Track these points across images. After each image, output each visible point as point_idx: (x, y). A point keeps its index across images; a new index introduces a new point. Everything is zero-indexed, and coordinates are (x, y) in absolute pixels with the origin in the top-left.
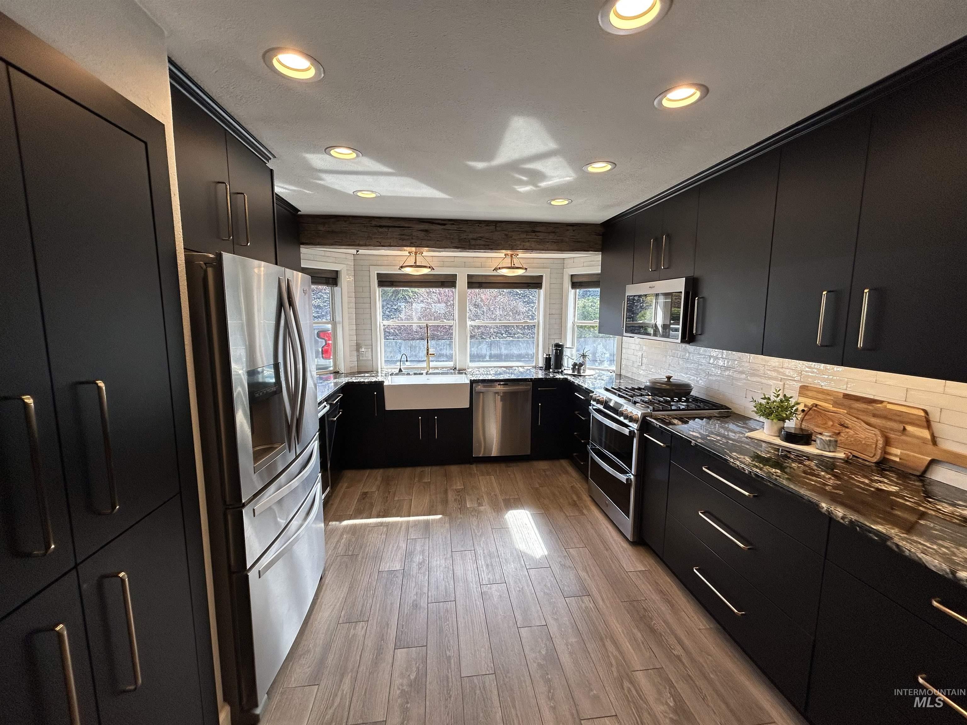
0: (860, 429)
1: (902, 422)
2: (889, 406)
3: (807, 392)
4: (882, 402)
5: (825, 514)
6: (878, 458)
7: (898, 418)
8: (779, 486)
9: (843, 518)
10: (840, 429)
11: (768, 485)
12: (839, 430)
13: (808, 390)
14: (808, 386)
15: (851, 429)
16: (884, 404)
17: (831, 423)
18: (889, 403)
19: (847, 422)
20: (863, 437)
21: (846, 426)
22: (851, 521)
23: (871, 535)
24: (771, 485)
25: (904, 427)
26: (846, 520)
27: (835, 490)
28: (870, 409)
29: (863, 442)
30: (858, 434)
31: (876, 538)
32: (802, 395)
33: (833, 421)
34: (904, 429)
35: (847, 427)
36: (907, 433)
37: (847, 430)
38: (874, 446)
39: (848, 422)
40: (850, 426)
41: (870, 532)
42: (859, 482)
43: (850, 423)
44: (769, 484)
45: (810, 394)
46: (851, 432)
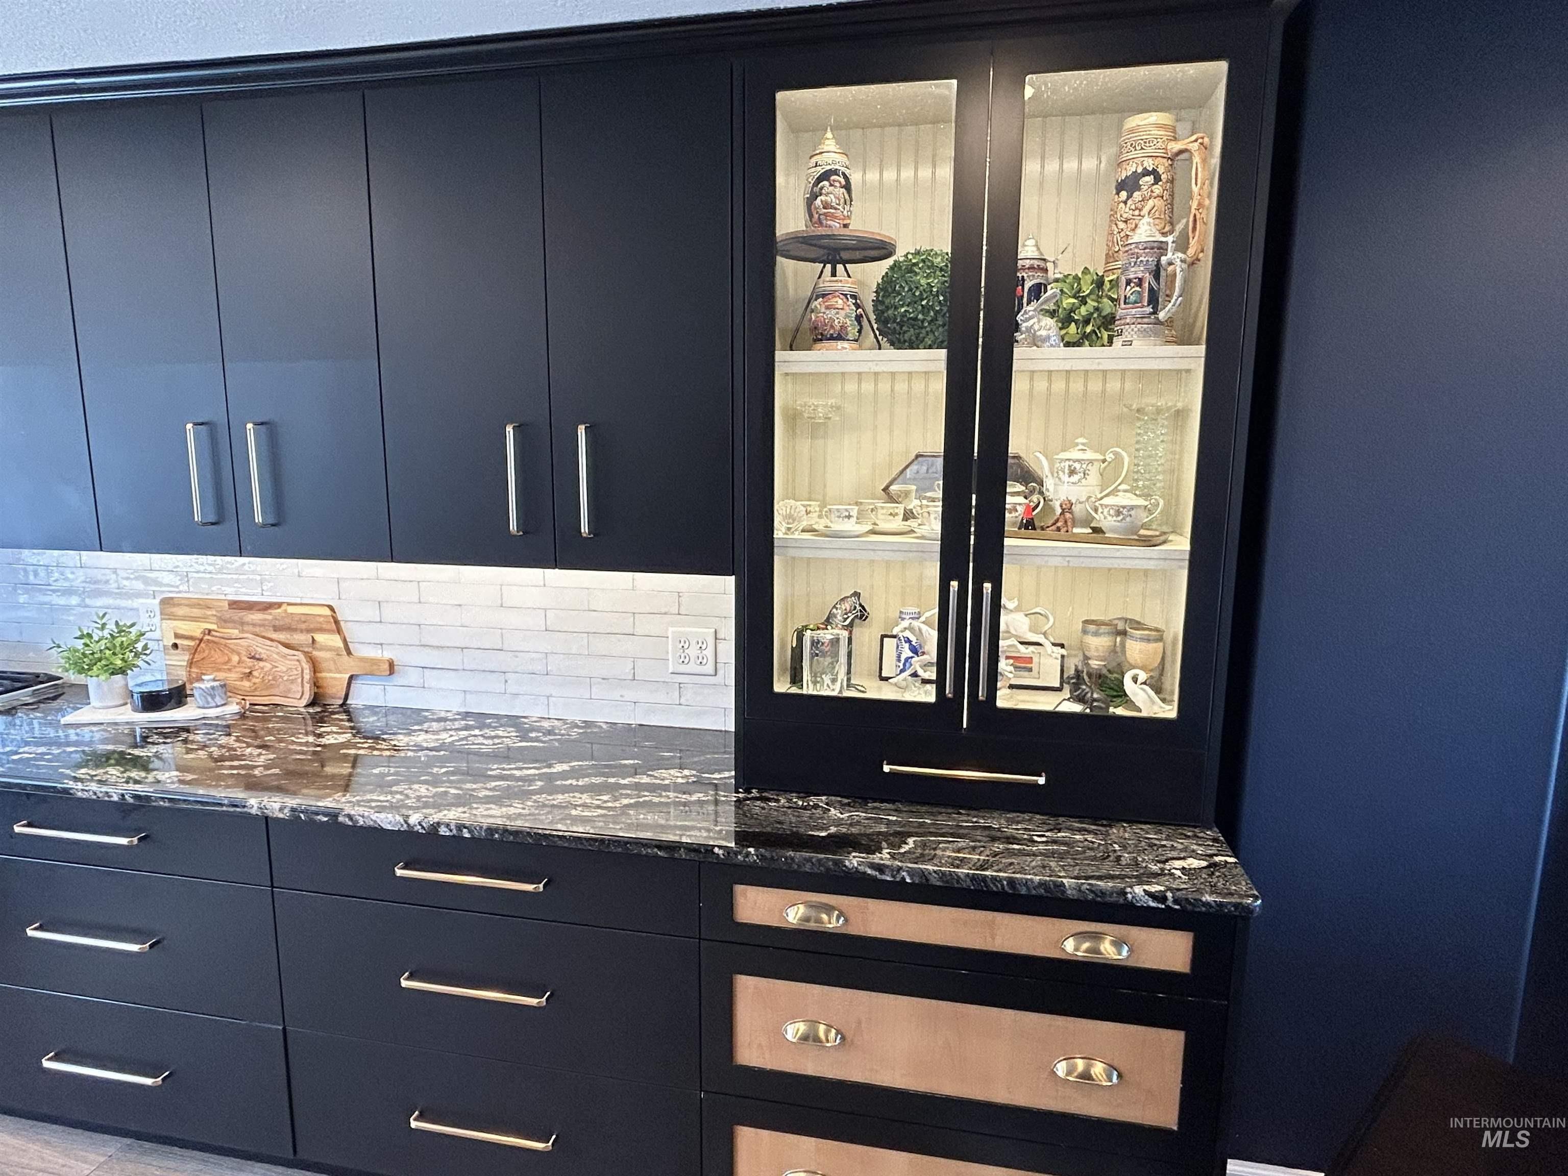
0: (278, 658)
1: (309, 631)
2: (291, 609)
3: (174, 610)
4: (279, 605)
5: (257, 815)
6: (307, 697)
7: (303, 626)
8: (179, 800)
9: (281, 810)
10: (251, 664)
11: (160, 807)
12: (250, 668)
13: (174, 605)
14: (172, 598)
15: (265, 661)
16: (284, 607)
17: (235, 658)
18: (289, 604)
19: (260, 650)
20: (285, 669)
21: (257, 656)
22: (293, 810)
23: (319, 817)
24: (167, 804)
25: (313, 637)
26: (286, 811)
27: (269, 769)
28: (268, 620)
29: (285, 678)
30: (277, 667)
31: (326, 819)
32: (167, 617)
33: (239, 654)
34: (313, 640)
35: (260, 660)
36: (317, 646)
37: (261, 664)
38: (300, 680)
39: (262, 651)
40: (264, 656)
41: (318, 814)
42: (301, 744)
43: (265, 651)
44: (162, 803)
45: (181, 611)
46: (267, 666)
